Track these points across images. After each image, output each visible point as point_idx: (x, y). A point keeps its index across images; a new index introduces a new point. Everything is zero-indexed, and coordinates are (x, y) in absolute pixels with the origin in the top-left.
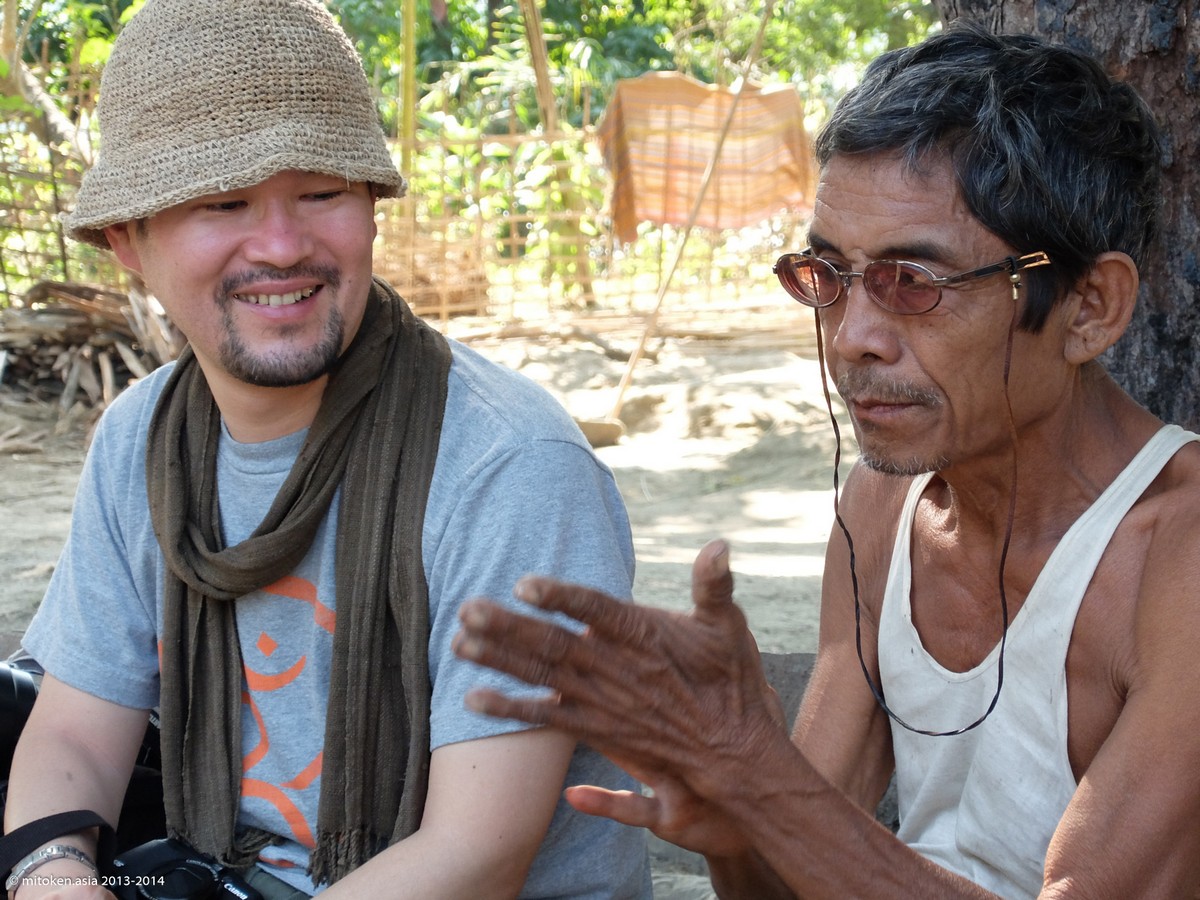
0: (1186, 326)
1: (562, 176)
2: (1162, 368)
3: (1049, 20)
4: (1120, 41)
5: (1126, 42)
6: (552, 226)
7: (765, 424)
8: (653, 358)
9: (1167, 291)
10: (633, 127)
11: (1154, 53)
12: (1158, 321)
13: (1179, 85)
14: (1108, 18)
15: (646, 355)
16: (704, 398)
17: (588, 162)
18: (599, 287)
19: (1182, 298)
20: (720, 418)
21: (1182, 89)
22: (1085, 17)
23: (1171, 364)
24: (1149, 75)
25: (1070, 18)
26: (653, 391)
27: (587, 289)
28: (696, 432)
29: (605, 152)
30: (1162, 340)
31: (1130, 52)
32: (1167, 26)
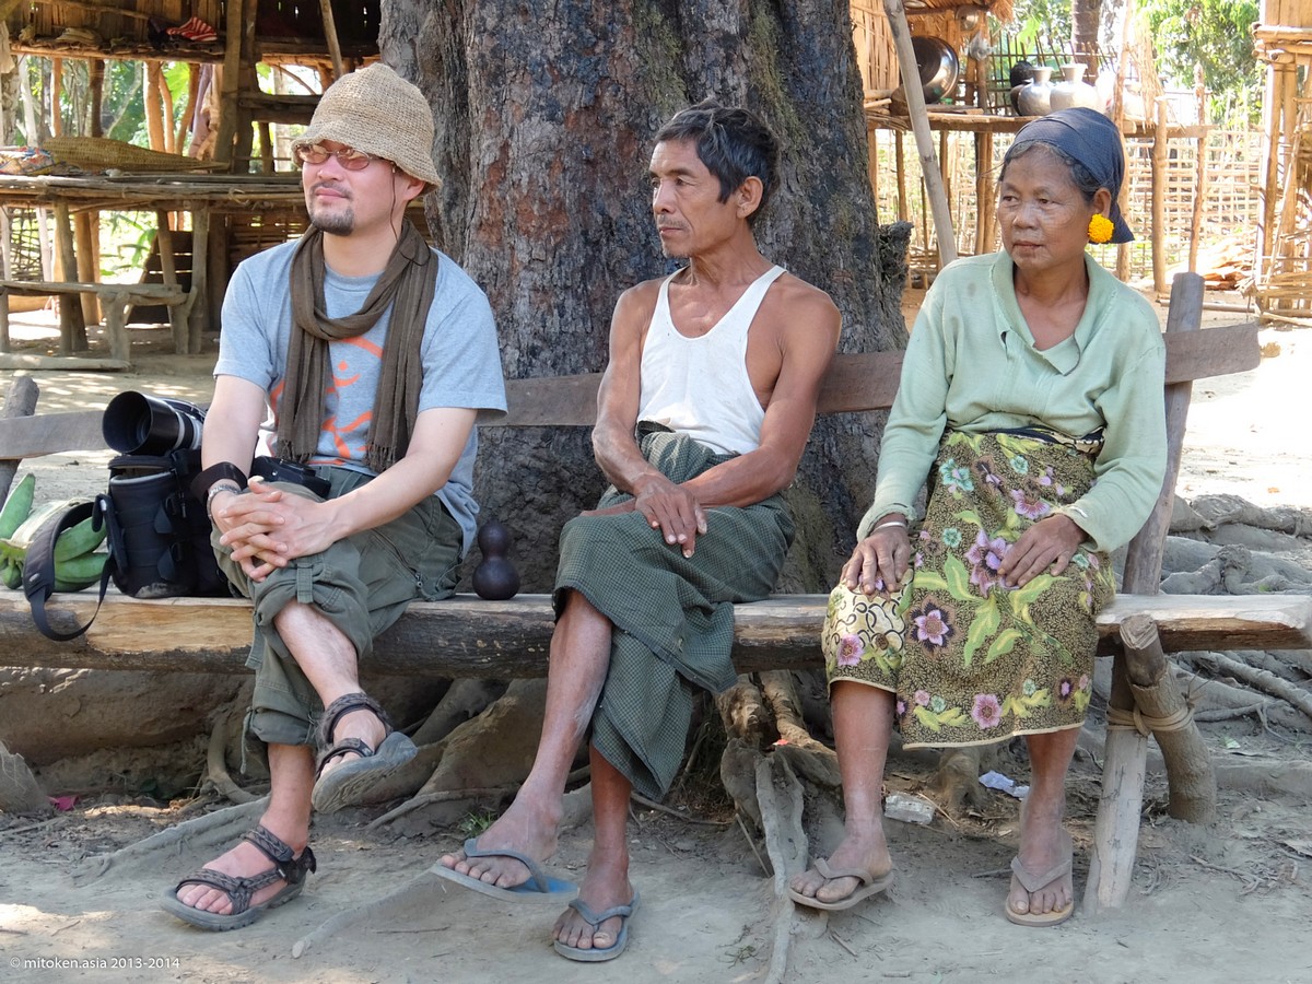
0: (598, 235)
2: (587, 254)
3: (539, 92)
4: (572, 102)
5: (574, 103)
9: (589, 219)
11: (586, 108)
12: (585, 233)
13: (597, 123)
14: (567, 92)
19: (596, 222)
21: (598, 125)
22: (557, 91)
23: (591, 253)
24: (583, 118)
25: (549, 91)
30: (587, 242)
31: (575, 107)
32: (592, 95)
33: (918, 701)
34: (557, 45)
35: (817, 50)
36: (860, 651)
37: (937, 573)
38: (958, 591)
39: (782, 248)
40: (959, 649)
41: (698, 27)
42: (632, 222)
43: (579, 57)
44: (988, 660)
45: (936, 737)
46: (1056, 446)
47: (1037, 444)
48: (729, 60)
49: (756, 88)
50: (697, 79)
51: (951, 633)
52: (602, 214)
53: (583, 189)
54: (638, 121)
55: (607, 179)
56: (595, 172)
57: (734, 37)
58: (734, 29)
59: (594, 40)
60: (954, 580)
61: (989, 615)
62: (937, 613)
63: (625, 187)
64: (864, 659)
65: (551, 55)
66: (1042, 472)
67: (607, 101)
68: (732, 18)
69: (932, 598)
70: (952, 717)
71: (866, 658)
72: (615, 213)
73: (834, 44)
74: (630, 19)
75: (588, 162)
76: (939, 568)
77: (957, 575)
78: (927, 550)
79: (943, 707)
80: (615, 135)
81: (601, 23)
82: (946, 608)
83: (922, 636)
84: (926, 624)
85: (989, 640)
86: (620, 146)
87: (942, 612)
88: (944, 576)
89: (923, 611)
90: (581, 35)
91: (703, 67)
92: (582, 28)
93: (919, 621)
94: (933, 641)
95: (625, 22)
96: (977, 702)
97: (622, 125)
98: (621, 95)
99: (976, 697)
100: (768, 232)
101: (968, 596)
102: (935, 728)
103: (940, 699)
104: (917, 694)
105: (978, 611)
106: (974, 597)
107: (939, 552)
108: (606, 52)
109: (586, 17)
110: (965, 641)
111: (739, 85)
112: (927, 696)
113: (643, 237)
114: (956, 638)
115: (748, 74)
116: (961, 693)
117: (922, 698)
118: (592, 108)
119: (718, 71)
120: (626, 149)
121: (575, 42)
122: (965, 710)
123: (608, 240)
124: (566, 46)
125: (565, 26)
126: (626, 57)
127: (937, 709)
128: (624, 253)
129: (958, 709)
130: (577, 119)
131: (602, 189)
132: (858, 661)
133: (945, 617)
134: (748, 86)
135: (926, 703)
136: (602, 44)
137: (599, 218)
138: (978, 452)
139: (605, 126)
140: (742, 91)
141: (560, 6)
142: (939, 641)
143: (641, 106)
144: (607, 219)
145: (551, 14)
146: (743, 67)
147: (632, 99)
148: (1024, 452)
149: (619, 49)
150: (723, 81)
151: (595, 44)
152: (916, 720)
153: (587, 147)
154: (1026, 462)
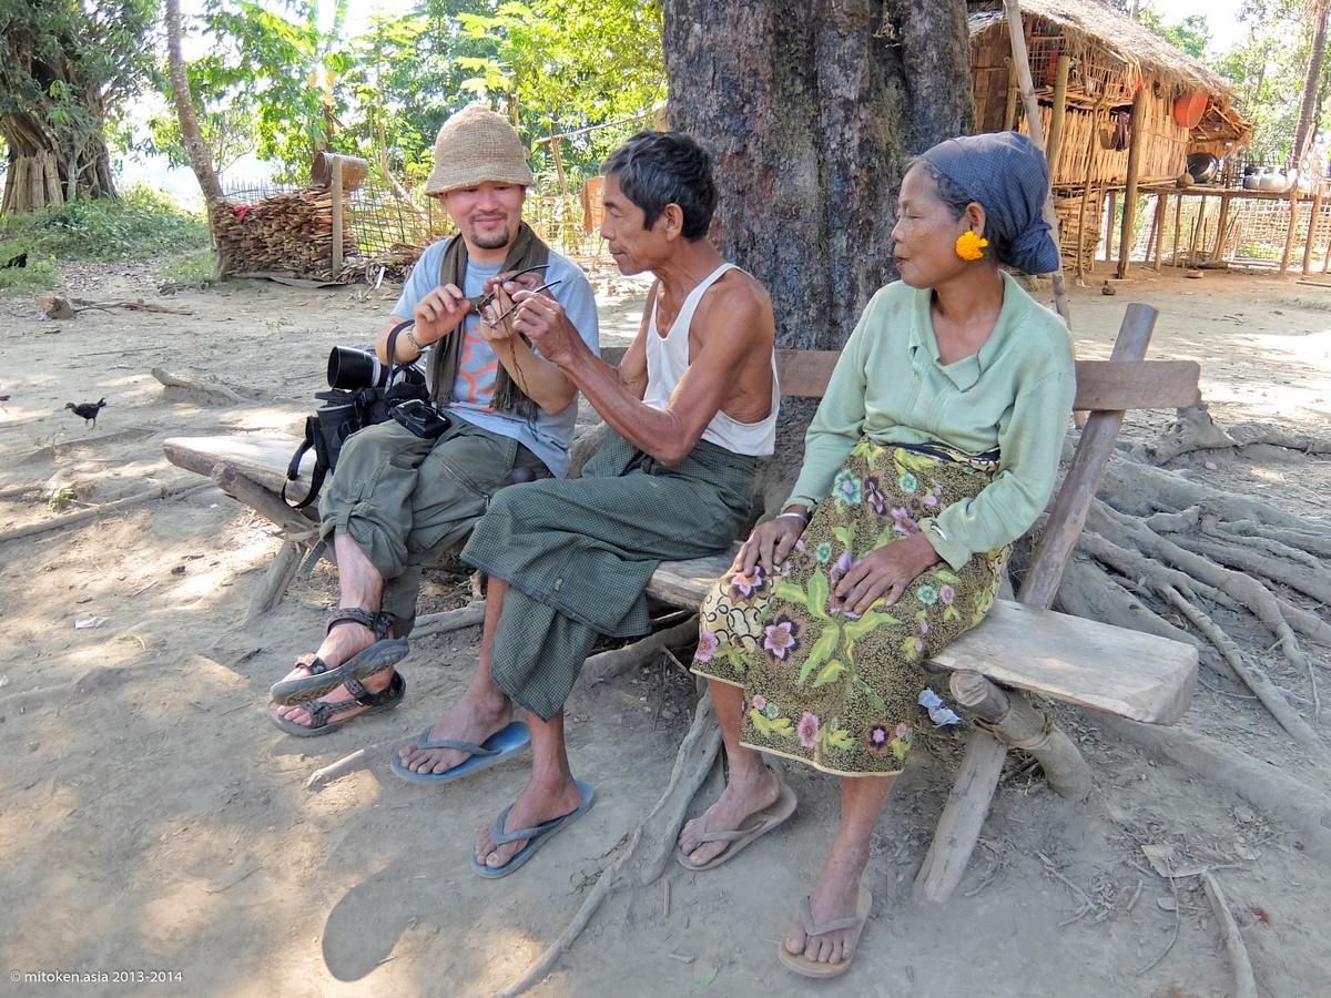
0: (746, 245)
1: (568, 211)
2: (738, 258)
4: (726, 149)
5: (728, 150)
6: (564, 228)
7: (632, 292)
8: (598, 271)
9: (740, 233)
10: (591, 194)
11: (737, 154)
12: (737, 243)
13: (745, 165)
14: (722, 142)
15: (594, 270)
16: (613, 283)
17: (577, 206)
18: (580, 247)
19: (745, 236)
20: (618, 289)
22: (715, 140)
24: (735, 160)
25: (710, 141)
26: (598, 281)
27: (577, 248)
28: (610, 294)
29: (582, 203)
30: (738, 249)
31: (729, 153)
32: (741, 144)
33: (755, 704)
34: (715, 107)
35: (932, 115)
36: (714, 649)
37: (800, 587)
38: (815, 607)
39: (882, 258)
40: (798, 664)
41: (827, 95)
42: (766, 236)
43: (732, 115)
44: (816, 685)
45: (764, 741)
46: (951, 464)
47: (931, 462)
48: (847, 119)
49: (867, 140)
50: (824, 134)
51: (796, 647)
52: (748, 230)
53: (735, 212)
54: (772, 163)
55: (751, 205)
56: (743, 200)
57: (852, 102)
58: (853, 96)
59: (742, 103)
60: (815, 595)
61: (831, 637)
62: (788, 626)
63: (762, 212)
64: (716, 656)
65: (711, 114)
66: (929, 491)
67: (751, 149)
68: (853, 88)
69: (787, 610)
70: (781, 726)
71: (719, 655)
72: (756, 230)
73: (947, 110)
74: (768, 87)
75: (739, 192)
76: (804, 582)
77: (819, 591)
78: (797, 562)
79: (776, 715)
80: (756, 174)
81: (746, 91)
82: (799, 622)
83: (768, 645)
84: (774, 634)
85: (823, 664)
86: (760, 181)
87: (794, 625)
88: (805, 591)
89: (775, 620)
90: (732, 99)
91: (828, 124)
92: (733, 94)
93: (770, 629)
94: (776, 652)
95: (764, 90)
96: (804, 719)
97: (760, 167)
98: (759, 144)
99: (805, 713)
100: (871, 247)
101: (822, 614)
102: (766, 733)
103: (775, 707)
104: (756, 697)
105: (825, 631)
106: (827, 616)
107: (808, 567)
108: (750, 112)
109: (735, 86)
110: (807, 657)
111: (852, 138)
112: (764, 701)
113: (773, 247)
114: (800, 652)
115: (861, 130)
116: (794, 705)
117: (759, 702)
118: (740, 154)
119: (839, 127)
120: (764, 184)
121: (728, 105)
122: (794, 723)
123: (752, 249)
124: (722, 108)
125: (720, 93)
126: (765, 115)
127: (770, 715)
128: (761, 258)
129: (788, 720)
130: (731, 163)
131: (748, 213)
132: (709, 658)
133: (794, 632)
134: (861, 139)
135: (762, 708)
136: (748, 107)
137: (746, 233)
138: (872, 466)
139: (750, 167)
140: (856, 142)
141: (716, 78)
142: (781, 654)
143: (774, 153)
144: (752, 234)
145: (710, 84)
146: (859, 124)
147: (767, 147)
148: (917, 468)
149: (759, 109)
150: (842, 134)
151: (743, 106)
152: (750, 722)
153: (738, 181)
154: (915, 481)
